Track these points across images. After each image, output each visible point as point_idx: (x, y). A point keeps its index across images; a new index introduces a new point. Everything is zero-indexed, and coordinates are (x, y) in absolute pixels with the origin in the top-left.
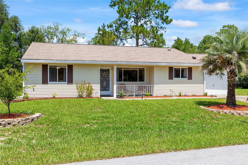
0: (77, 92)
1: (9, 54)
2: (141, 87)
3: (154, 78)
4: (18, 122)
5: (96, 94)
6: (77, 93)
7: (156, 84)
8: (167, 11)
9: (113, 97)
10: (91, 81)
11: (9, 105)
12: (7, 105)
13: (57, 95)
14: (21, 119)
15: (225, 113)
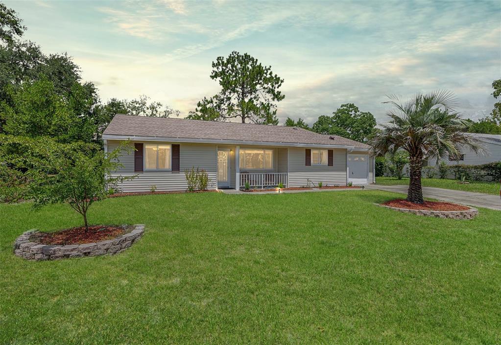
0: (186, 183)
1: (82, 127)
2: (274, 176)
3: (287, 164)
4: (105, 249)
5: (212, 186)
6: (187, 185)
7: (289, 172)
8: (280, 85)
9: (234, 190)
10: (205, 168)
11: (85, 212)
12: (81, 213)
13: (157, 188)
14: (112, 241)
15: (425, 215)
